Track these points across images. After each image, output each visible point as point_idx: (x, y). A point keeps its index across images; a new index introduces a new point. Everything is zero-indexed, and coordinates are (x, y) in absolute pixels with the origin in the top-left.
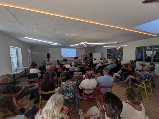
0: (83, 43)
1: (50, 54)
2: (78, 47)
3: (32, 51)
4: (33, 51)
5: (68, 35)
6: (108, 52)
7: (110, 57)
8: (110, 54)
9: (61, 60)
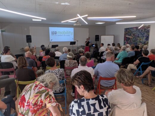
1: (30, 36)
2: (75, 25)
3: (3, 31)
6: (126, 33)
7: (129, 41)
8: (128, 37)
9: (49, 46)
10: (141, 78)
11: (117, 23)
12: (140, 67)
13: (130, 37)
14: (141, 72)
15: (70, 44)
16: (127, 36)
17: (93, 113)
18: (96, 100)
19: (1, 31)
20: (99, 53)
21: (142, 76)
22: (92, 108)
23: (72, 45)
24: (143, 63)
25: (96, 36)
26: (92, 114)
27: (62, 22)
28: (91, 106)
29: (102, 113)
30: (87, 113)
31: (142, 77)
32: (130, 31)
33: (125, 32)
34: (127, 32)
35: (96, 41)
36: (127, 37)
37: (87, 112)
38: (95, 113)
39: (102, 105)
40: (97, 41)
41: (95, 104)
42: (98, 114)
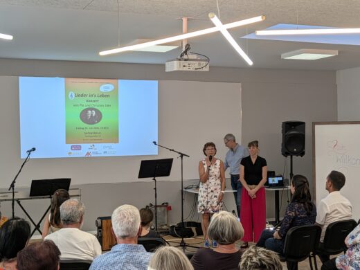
0: (220, 27)
2: (173, 66)
9: (12, 186)
20: (319, 228)
23: (149, 180)
40: (292, 154)
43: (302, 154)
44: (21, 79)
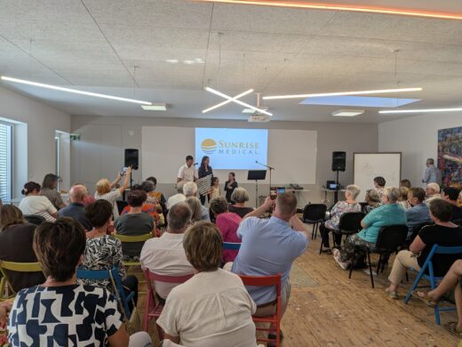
1: (137, 151)
3: (75, 138)
4: (79, 138)
5: (174, 61)
6: (444, 147)
7: (456, 173)
8: (452, 158)
10: (431, 299)
11: (381, 112)
12: (428, 262)
13: (456, 159)
14: (431, 277)
15: (249, 178)
16: (447, 157)
17: (42, 322)
18: (57, 293)
19: (71, 137)
21: (435, 293)
22: (43, 309)
23: (254, 182)
24: (435, 246)
25: (336, 154)
26: (40, 324)
27: (204, 111)
28: (41, 305)
29: (66, 326)
30: (29, 321)
31: (435, 298)
32: (457, 138)
33: (439, 141)
34: (446, 143)
35: (334, 170)
36: (446, 160)
37: (29, 317)
38: (47, 324)
39: (72, 306)
40: (338, 170)
41: (52, 301)
42: (56, 327)
43: (344, 170)
44: (197, 129)
